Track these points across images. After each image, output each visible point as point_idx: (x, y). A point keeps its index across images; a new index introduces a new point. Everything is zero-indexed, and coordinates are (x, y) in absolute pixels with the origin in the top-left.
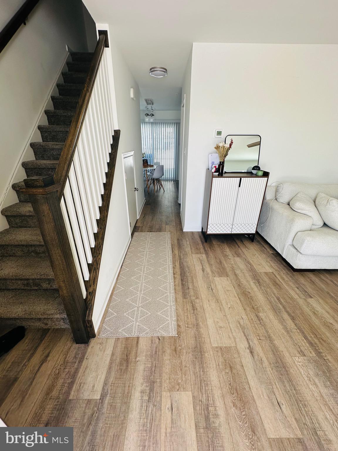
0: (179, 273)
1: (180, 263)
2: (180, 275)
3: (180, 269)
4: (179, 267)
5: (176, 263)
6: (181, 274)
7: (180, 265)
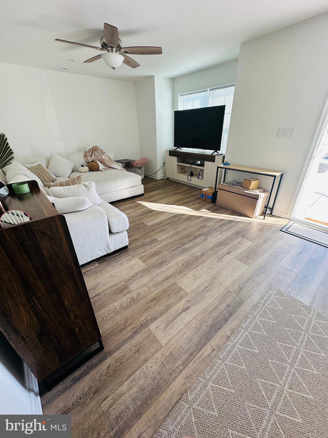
0: (220, 333)
1: (201, 349)
2: (223, 328)
3: (212, 338)
4: (210, 342)
5: (207, 353)
6: (220, 328)
7: (206, 344)
